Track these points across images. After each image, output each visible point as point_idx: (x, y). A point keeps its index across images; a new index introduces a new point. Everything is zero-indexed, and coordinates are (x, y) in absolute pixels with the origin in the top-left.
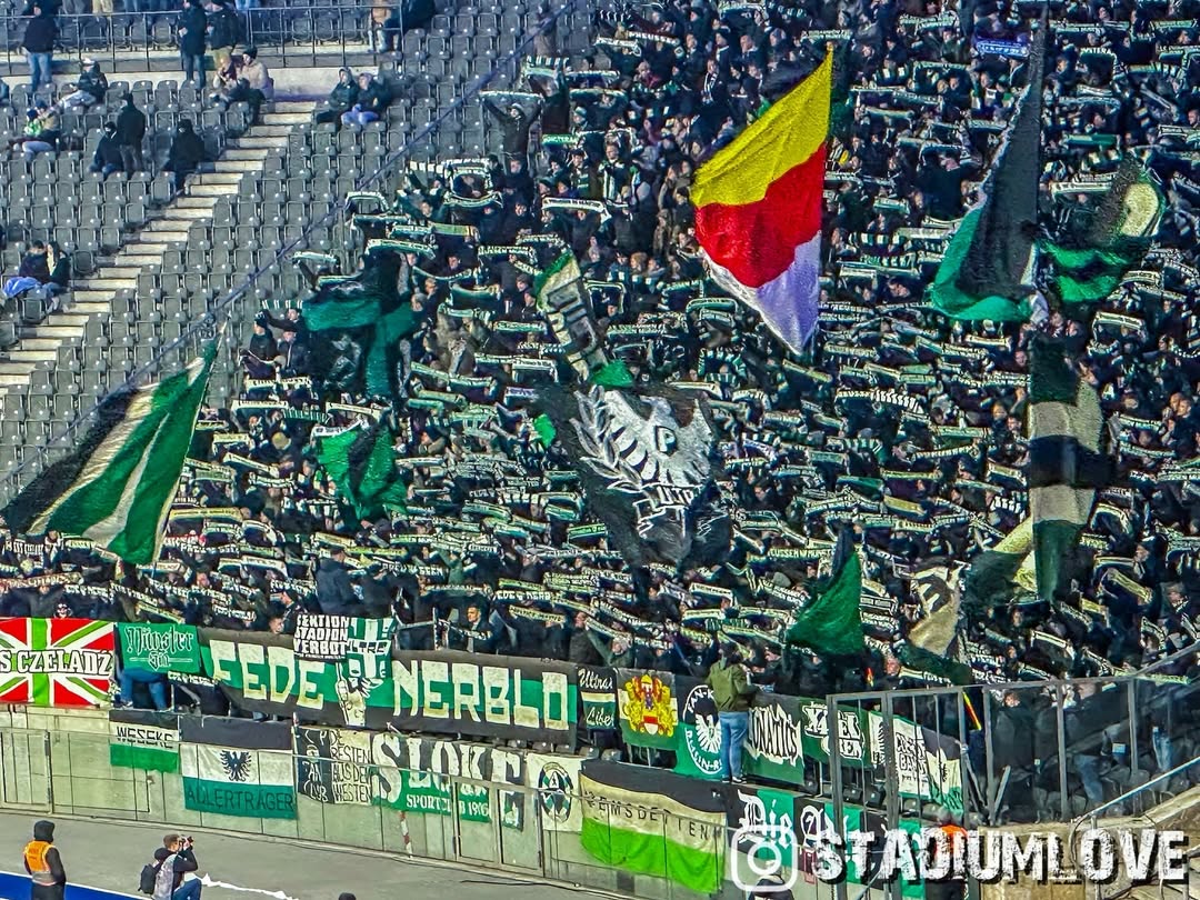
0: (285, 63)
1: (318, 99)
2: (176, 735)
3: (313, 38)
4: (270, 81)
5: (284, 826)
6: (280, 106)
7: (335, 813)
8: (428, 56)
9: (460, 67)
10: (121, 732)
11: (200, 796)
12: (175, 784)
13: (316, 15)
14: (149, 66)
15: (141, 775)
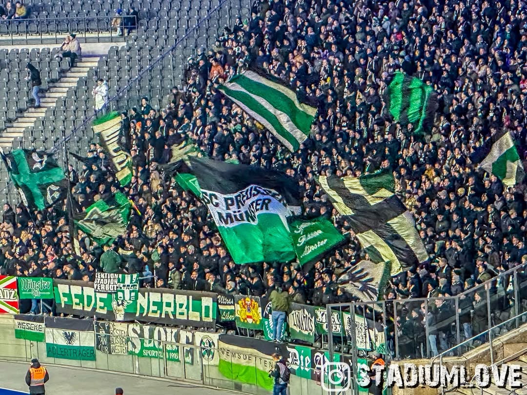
0: (86, 40)
1: (101, 56)
2: (43, 325)
3: (99, 30)
4: (80, 49)
5: (90, 364)
6: (84, 59)
7: (112, 358)
8: (148, 38)
9: (161, 41)
10: (20, 324)
11: (53, 351)
12: (43, 346)
13: (99, 20)
14: (27, 42)
15: (28, 342)
